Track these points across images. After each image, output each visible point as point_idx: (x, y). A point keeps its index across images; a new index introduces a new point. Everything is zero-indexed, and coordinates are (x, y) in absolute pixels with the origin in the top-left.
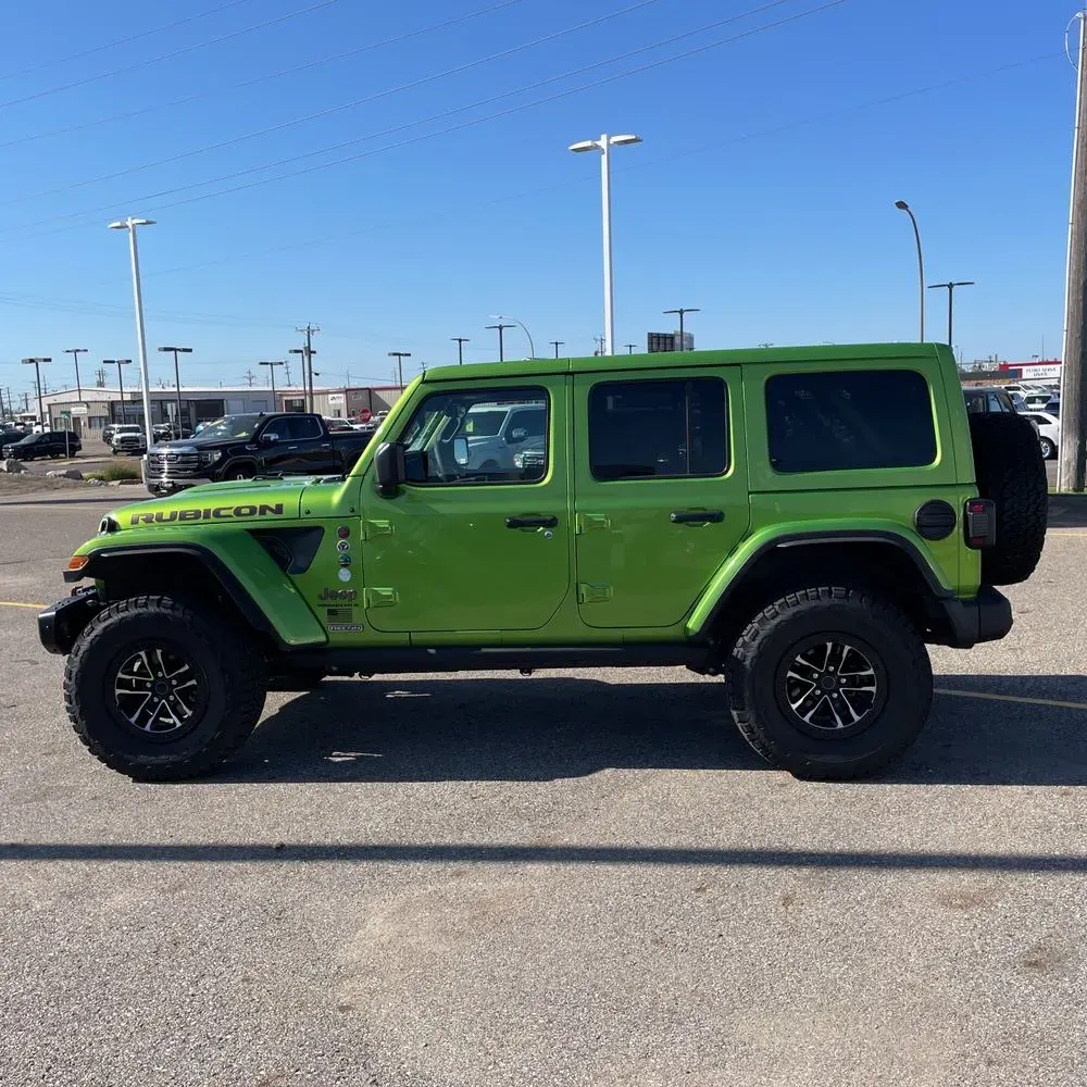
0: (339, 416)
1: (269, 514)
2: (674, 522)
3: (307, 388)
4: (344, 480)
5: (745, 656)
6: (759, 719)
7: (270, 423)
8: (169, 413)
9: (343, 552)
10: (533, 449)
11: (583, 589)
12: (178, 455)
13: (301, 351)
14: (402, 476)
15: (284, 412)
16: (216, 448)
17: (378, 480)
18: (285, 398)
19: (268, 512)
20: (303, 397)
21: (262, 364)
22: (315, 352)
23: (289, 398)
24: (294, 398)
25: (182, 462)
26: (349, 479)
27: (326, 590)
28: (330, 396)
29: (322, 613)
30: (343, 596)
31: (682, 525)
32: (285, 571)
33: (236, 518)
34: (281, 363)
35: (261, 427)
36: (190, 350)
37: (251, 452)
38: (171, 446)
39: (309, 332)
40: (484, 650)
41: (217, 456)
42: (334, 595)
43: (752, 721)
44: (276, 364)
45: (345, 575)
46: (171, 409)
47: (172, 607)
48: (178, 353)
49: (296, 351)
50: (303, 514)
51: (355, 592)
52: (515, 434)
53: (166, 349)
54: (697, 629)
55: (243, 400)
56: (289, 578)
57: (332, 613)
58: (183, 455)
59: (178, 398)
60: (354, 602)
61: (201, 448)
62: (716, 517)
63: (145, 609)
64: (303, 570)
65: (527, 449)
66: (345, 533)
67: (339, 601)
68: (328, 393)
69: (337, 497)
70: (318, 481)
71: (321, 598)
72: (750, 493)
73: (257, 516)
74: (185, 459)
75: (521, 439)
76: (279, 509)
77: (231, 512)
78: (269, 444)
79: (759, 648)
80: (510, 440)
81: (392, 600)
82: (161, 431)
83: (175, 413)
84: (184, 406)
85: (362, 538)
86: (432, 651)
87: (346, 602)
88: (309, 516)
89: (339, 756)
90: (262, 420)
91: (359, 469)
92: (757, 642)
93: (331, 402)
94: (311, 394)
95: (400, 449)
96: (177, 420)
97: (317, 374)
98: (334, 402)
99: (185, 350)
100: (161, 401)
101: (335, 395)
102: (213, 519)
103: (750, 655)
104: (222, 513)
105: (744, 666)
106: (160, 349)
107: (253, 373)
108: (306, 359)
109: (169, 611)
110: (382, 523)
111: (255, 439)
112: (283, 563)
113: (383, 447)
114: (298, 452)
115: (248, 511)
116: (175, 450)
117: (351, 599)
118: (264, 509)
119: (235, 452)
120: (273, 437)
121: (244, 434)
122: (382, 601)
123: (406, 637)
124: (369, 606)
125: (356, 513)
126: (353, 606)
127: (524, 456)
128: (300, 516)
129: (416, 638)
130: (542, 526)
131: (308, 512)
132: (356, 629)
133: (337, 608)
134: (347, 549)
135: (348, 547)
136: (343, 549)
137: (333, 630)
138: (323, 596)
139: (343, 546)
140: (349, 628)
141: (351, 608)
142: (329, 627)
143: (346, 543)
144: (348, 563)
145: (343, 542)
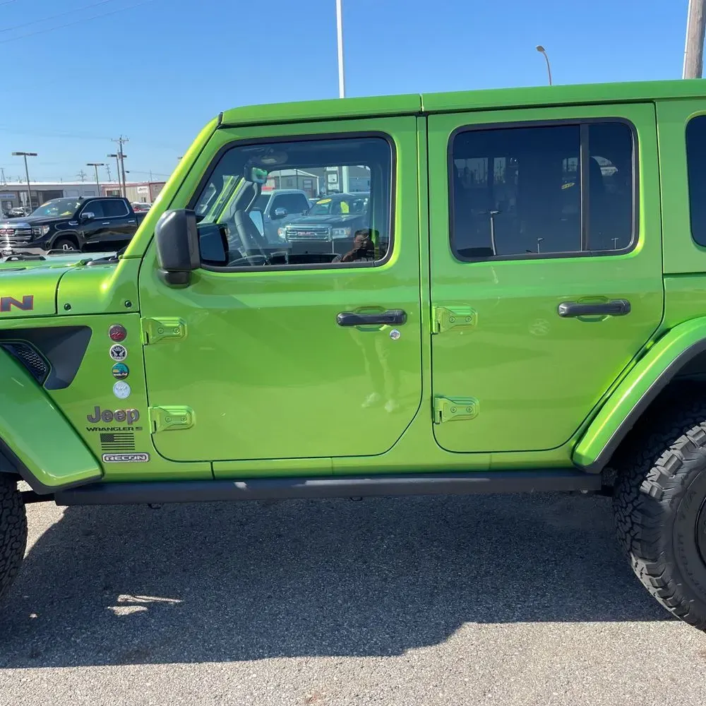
0: (145, 201)
1: (15, 310)
2: (564, 316)
3: (122, 183)
4: (116, 260)
5: (663, 494)
6: (677, 574)
7: (88, 205)
8: (22, 200)
9: (119, 360)
10: (293, 223)
11: (441, 405)
12: (15, 230)
13: (115, 156)
14: (195, 258)
15: (106, 196)
16: (44, 224)
17: (161, 264)
18: (107, 189)
19: (12, 306)
20: (119, 189)
21: (89, 165)
22: (125, 156)
23: (109, 190)
24: (114, 189)
25: (19, 235)
26: (122, 262)
27: (97, 409)
28: (139, 188)
29: (94, 439)
30: (121, 416)
31: (575, 319)
32: (40, 385)
34: (103, 165)
35: (80, 208)
36: (35, 155)
37: (73, 227)
38: (11, 222)
39: (121, 141)
40: (310, 483)
41: (46, 230)
42: (108, 416)
43: (667, 574)
44: (98, 165)
45: (121, 390)
46: (23, 196)
48: (27, 157)
49: (113, 156)
50: (61, 311)
51: (136, 412)
52: (277, 212)
53: (18, 154)
54: (595, 457)
55: (78, 191)
56: (47, 394)
57: (107, 438)
58: (19, 229)
59: (29, 189)
60: (135, 425)
61: (33, 224)
62: (620, 309)
64: (65, 384)
65: (288, 223)
66: (119, 334)
67: (114, 424)
68: (136, 185)
69: (106, 286)
70: (85, 263)
71: (90, 419)
72: (664, 275)
74: (21, 232)
75: (281, 216)
76: (27, 303)
78: (88, 221)
79: (683, 483)
80: (274, 217)
81: (187, 421)
82: (18, 213)
83: (26, 200)
84: (34, 194)
85: (143, 340)
86: (241, 485)
87: (125, 424)
88: (69, 312)
89: (126, 604)
90: (83, 201)
91: (135, 248)
92: (680, 475)
93: (139, 192)
94: (124, 186)
95: (191, 219)
96: (28, 205)
97: (128, 172)
98: (141, 192)
99: (31, 154)
100: (18, 191)
101: (142, 187)
103: (671, 491)
105: (660, 507)
106: (13, 154)
107: (84, 172)
108: (120, 161)
110: (171, 321)
111: (76, 217)
112: (37, 375)
113: (168, 217)
114: (109, 227)
116: (14, 226)
117: (130, 422)
118: (7, 303)
119: (60, 227)
120: (90, 215)
121: (67, 213)
122: (174, 422)
123: (206, 468)
124: (156, 430)
125: (134, 307)
126: (135, 429)
127: (286, 229)
128: (57, 312)
129: (220, 468)
130: (385, 323)
131: (68, 307)
132: (140, 459)
133: (113, 432)
134: (124, 356)
135: (124, 353)
136: (118, 356)
137: (110, 460)
138: (94, 417)
139: (118, 353)
140: (130, 458)
141: (132, 432)
142: (104, 456)
143: (121, 348)
144: (126, 374)
145: (117, 347)
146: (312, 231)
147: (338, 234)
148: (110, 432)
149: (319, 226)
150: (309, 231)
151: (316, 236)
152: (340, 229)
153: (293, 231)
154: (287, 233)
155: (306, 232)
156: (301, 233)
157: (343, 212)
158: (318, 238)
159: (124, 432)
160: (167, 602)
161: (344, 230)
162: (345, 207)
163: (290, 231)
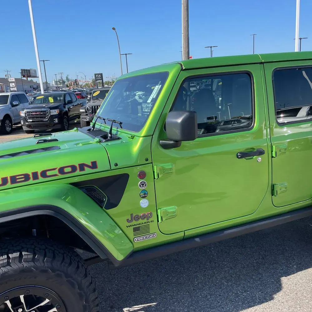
1: (88, 170)
9: (143, 188)
11: (277, 188)
19: (86, 168)
27: (132, 215)
29: (130, 232)
30: (144, 217)
32: (102, 207)
33: (61, 176)
42: (137, 218)
45: (144, 203)
47: (33, 260)
50: (113, 167)
51: (151, 213)
56: (106, 212)
57: (136, 230)
60: (150, 220)
63: (8, 267)
64: (116, 205)
66: (143, 175)
67: (141, 221)
71: (128, 221)
73: (78, 172)
76: (94, 165)
77: (56, 172)
86: (197, 239)
87: (145, 220)
88: (117, 167)
102: (41, 179)
104: (49, 173)
109: (32, 264)
110: (168, 166)
112: (100, 203)
115: (69, 169)
117: (148, 219)
118: (82, 167)
122: (169, 215)
123: (182, 234)
124: (162, 221)
125: (150, 161)
126: (150, 222)
127: (25, 112)
128: (111, 168)
129: (188, 233)
130: (255, 156)
131: (116, 165)
132: (153, 237)
133: (140, 225)
134: (146, 186)
135: (146, 185)
136: (143, 186)
137: (138, 240)
138: (130, 219)
139: (143, 185)
140: (148, 237)
141: (148, 223)
142: (135, 239)
143: (144, 182)
144: (147, 195)
145: (143, 182)
146: (39, 112)
147: (53, 113)
148: (138, 226)
149: (43, 110)
150: (38, 112)
151: (42, 114)
152: (54, 110)
153: (29, 112)
154: (25, 114)
155: (36, 112)
156: (34, 113)
157: (51, 102)
158: (43, 115)
159: (145, 224)
160: (151, 305)
161: (56, 110)
162: (51, 100)
163: (27, 112)
